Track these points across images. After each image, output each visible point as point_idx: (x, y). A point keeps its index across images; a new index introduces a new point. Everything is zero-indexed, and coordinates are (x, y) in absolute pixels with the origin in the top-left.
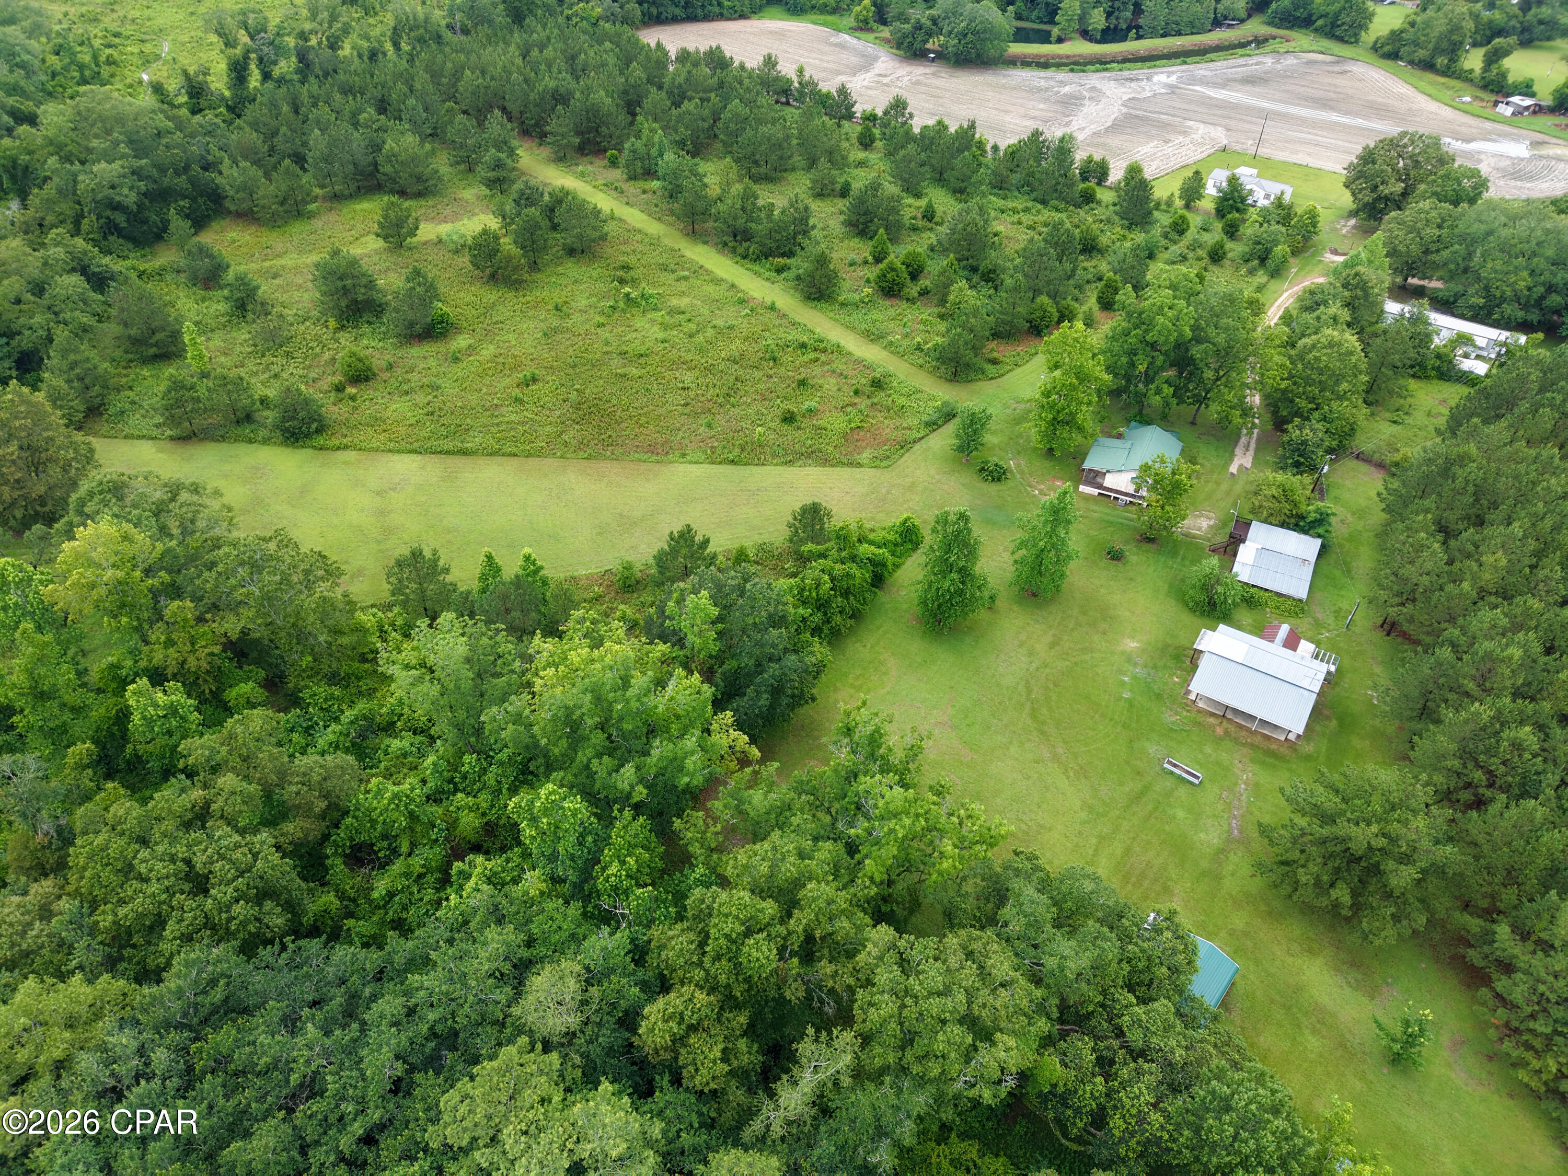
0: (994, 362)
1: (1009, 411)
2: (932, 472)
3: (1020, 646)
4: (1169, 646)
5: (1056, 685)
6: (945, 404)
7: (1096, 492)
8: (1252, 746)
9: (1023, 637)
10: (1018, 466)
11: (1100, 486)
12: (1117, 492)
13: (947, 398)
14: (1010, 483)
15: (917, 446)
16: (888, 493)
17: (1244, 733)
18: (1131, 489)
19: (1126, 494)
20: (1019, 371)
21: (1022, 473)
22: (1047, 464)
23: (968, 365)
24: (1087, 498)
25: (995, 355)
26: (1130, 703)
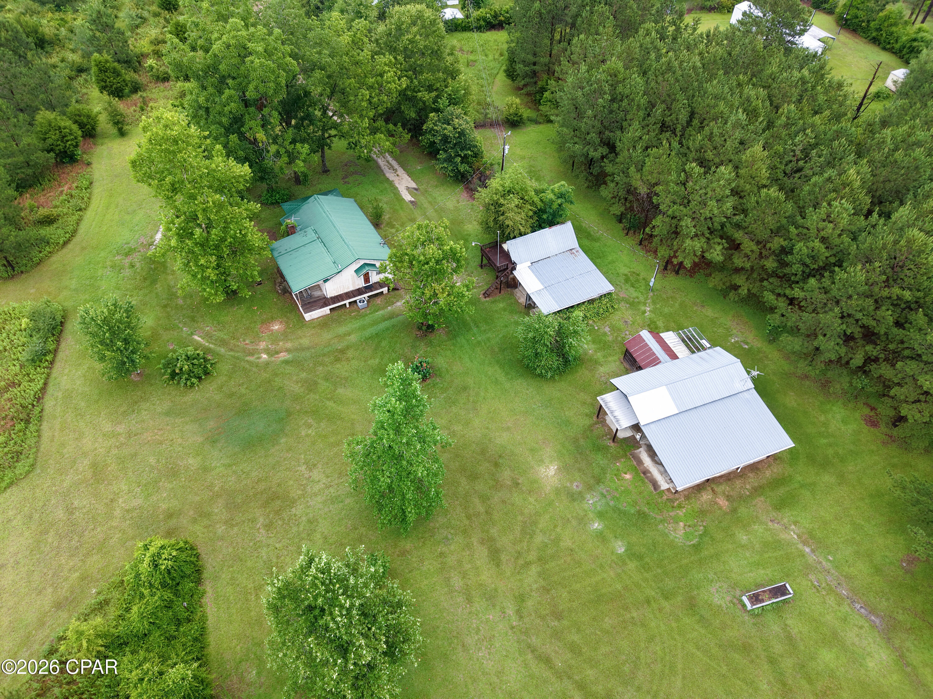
0: (49, 221)
1: (127, 272)
2: (107, 427)
3: (469, 600)
4: (576, 441)
5: (559, 616)
6: (34, 316)
7: (326, 310)
8: (757, 491)
9: (457, 582)
10: (208, 336)
11: (325, 302)
12: (348, 295)
13: (29, 305)
14: (224, 367)
15: (49, 403)
16: (70, 511)
17: (738, 483)
18: (360, 283)
19: (359, 292)
20: (89, 215)
21: (223, 343)
22: (239, 311)
23: (19, 246)
24: (323, 323)
25: (43, 212)
26: (631, 554)
